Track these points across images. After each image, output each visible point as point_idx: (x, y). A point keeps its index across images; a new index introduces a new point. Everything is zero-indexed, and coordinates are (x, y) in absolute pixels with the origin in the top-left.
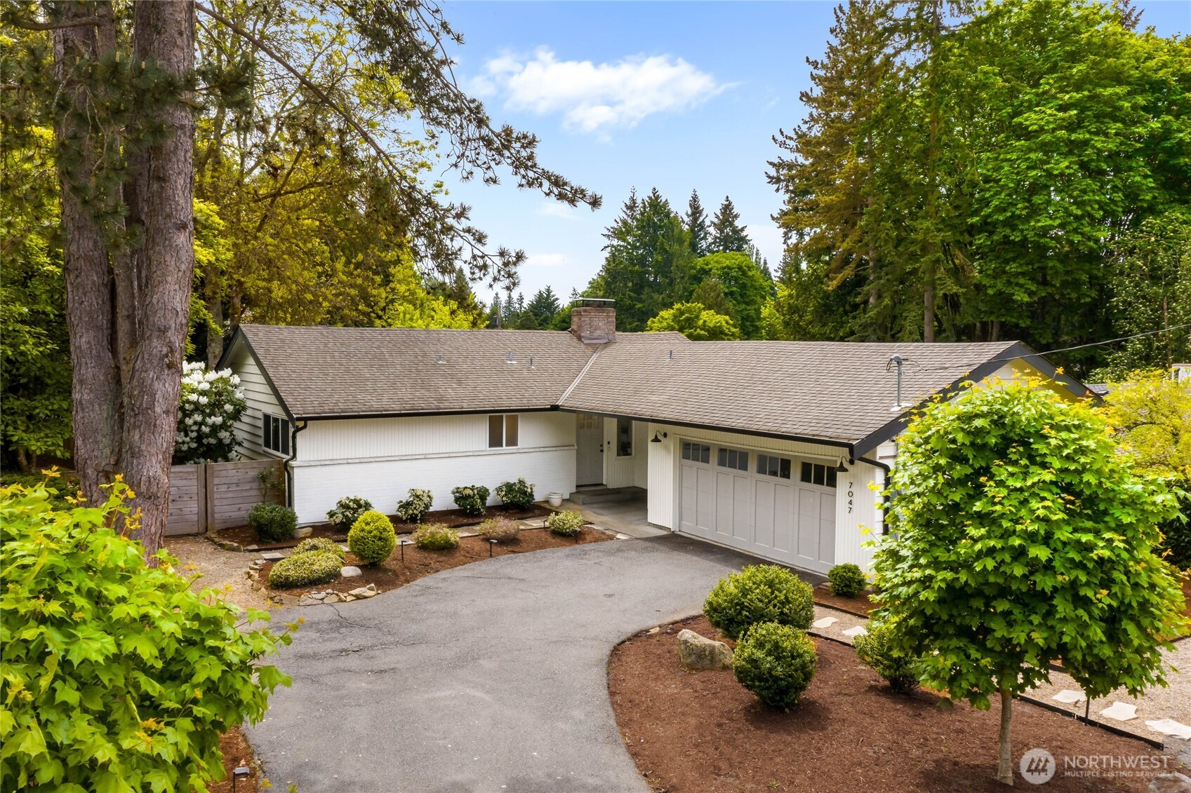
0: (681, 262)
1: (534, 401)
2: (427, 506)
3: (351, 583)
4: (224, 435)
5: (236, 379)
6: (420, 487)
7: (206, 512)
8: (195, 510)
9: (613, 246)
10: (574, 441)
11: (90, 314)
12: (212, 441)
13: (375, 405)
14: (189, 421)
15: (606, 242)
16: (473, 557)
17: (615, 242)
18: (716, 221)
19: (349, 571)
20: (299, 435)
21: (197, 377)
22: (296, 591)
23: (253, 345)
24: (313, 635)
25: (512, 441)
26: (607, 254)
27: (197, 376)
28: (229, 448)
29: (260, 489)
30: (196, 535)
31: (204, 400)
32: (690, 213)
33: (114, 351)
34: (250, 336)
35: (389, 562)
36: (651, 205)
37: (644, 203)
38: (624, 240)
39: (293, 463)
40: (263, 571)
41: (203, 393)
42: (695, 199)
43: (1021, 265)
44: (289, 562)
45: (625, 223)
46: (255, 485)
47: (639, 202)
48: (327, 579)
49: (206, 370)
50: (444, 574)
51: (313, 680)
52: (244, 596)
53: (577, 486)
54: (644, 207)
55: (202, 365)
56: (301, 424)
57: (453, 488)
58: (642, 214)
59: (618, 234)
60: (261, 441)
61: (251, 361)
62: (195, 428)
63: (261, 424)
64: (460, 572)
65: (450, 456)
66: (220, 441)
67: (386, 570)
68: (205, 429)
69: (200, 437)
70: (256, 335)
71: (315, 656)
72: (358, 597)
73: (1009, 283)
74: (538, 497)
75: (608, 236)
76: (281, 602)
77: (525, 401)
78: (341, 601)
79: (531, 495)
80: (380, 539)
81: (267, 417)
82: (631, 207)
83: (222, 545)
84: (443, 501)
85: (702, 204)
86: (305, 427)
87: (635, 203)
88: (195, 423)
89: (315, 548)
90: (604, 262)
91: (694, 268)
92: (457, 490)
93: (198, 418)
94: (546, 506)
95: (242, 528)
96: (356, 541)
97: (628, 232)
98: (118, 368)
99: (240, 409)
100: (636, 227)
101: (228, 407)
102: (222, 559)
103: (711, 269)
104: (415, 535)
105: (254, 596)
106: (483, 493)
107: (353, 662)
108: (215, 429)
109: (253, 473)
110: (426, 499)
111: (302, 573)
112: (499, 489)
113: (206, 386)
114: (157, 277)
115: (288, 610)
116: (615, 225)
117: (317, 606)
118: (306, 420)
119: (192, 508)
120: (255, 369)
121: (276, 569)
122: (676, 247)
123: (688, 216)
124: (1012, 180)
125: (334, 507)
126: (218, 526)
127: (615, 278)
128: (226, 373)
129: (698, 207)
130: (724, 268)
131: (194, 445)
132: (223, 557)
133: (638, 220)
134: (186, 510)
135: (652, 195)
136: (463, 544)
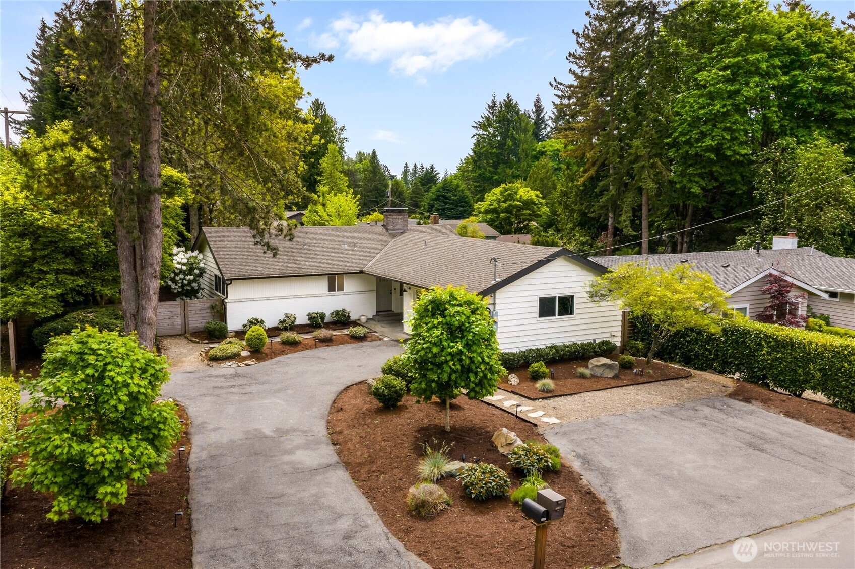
0: (526, 146)
1: (351, 268)
2: (293, 323)
3: (245, 358)
4: (195, 285)
5: (201, 256)
6: (289, 312)
7: (185, 324)
8: (180, 323)
9: (479, 135)
10: (375, 289)
11: (126, 257)
12: (189, 288)
13: (267, 271)
14: (177, 278)
15: (475, 132)
16: (307, 347)
17: (481, 132)
18: (553, 116)
19: (244, 353)
20: (229, 286)
21: (181, 257)
22: (219, 362)
23: (208, 239)
24: (223, 379)
25: (341, 289)
26: (474, 141)
27: (181, 255)
28: (197, 292)
29: (211, 313)
30: (180, 335)
31: (184, 268)
32: (534, 110)
33: (135, 270)
34: (207, 234)
35: (265, 349)
36: (506, 106)
37: (501, 104)
38: (486, 131)
39: (226, 300)
40: (207, 352)
41: (184, 264)
42: (538, 100)
43: (697, 169)
44: (218, 348)
45: (487, 118)
46: (209, 311)
47: (498, 103)
48: (235, 357)
49: (186, 252)
50: (289, 355)
51: (217, 396)
52: (197, 364)
53: (377, 312)
54: (501, 107)
55: (184, 249)
56: (229, 282)
57: (307, 313)
58: (500, 112)
59: (483, 126)
60: (214, 288)
61: (208, 249)
62: (180, 281)
63: (213, 279)
64: (298, 354)
65: (307, 297)
66: (193, 288)
67: (263, 353)
68: (185, 282)
69: (183, 286)
70: (210, 233)
71: (221, 388)
72: (247, 365)
73: (690, 181)
74: (353, 317)
75: (476, 128)
76: (212, 366)
77: (346, 268)
78: (239, 366)
79: (349, 317)
80: (259, 339)
81: (216, 276)
82: (492, 107)
83: (191, 340)
84: (302, 320)
85: (543, 104)
86: (231, 283)
87: (495, 104)
88: (181, 279)
89: (230, 342)
90: (472, 146)
91: (534, 150)
92: (309, 315)
93: (182, 276)
94: (359, 322)
95: (202, 332)
96: (248, 340)
97: (490, 125)
98: (137, 276)
99: (202, 272)
100: (495, 121)
101: (196, 271)
102: (191, 347)
103: (546, 151)
104: (280, 337)
105: (202, 363)
106: (323, 316)
107: (235, 390)
108: (190, 282)
109: (208, 305)
110: (292, 319)
111: (222, 354)
112: (332, 314)
113: (185, 261)
114: (149, 245)
115: (215, 370)
116: (481, 120)
117: (228, 368)
118: (231, 280)
119: (178, 322)
120: (210, 255)
121: (212, 352)
122: (522, 136)
123: (533, 113)
124: (690, 116)
125: (246, 323)
126: (191, 331)
127: (480, 157)
128: (196, 252)
129: (540, 106)
130: (556, 151)
131: (180, 290)
132: (191, 346)
133: (496, 116)
134: (176, 323)
135: (506, 99)
136: (304, 342)
